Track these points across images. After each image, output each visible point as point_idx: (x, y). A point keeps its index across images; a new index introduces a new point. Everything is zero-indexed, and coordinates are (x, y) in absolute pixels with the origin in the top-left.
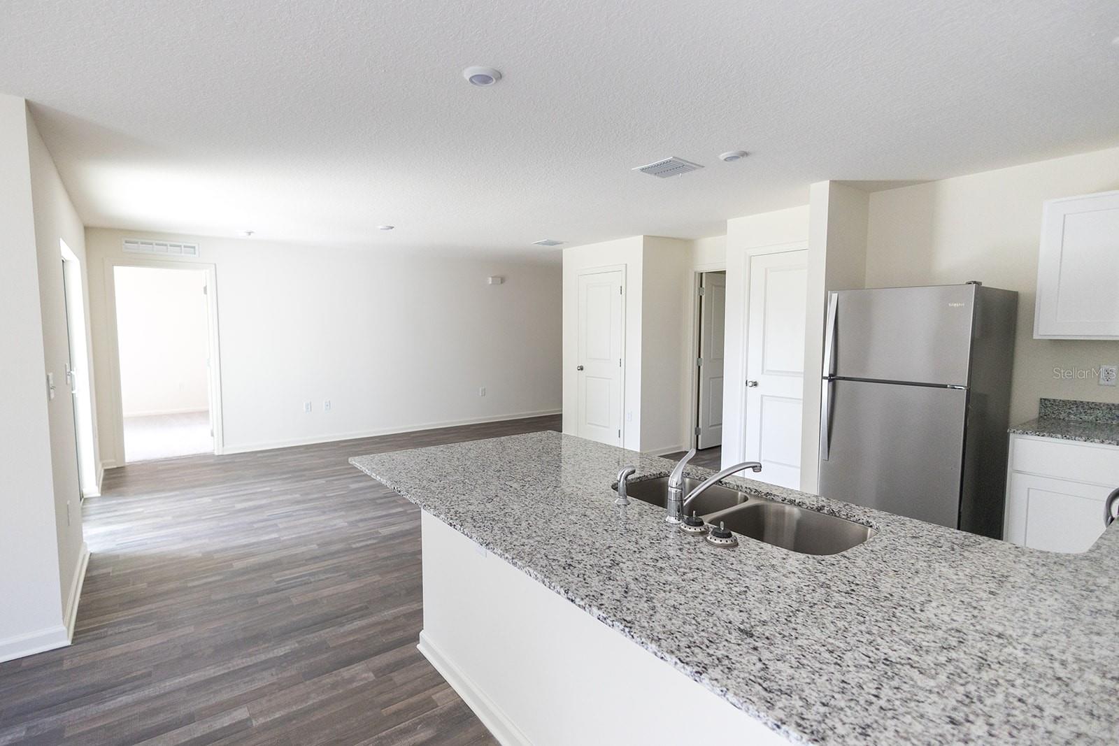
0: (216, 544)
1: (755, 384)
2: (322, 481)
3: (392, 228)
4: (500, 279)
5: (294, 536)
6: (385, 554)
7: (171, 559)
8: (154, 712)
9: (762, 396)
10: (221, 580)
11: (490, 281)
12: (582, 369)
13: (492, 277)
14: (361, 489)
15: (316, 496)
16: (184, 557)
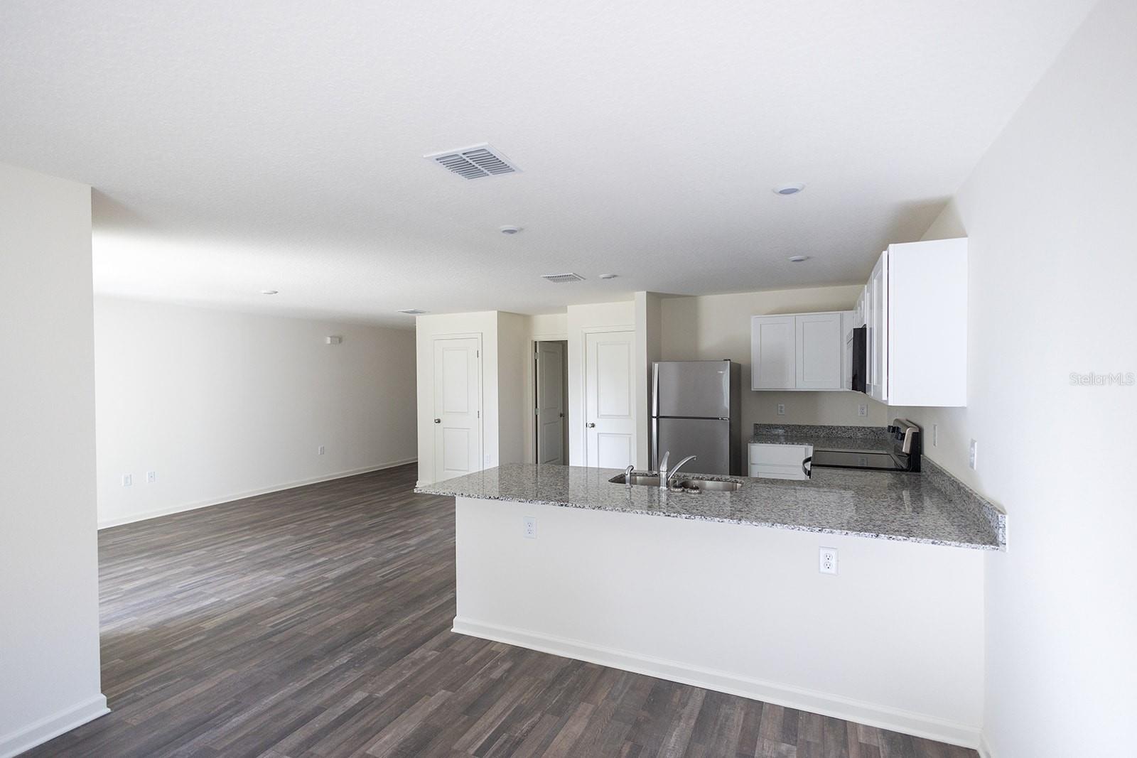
0: (152, 618)
1: (593, 426)
2: (202, 552)
3: (276, 292)
4: (338, 339)
5: (238, 596)
6: (352, 590)
7: (117, 638)
8: (285, 714)
9: (598, 434)
10: (205, 639)
11: (328, 340)
12: (439, 422)
13: (331, 337)
14: (258, 551)
15: (212, 564)
16: (128, 634)
